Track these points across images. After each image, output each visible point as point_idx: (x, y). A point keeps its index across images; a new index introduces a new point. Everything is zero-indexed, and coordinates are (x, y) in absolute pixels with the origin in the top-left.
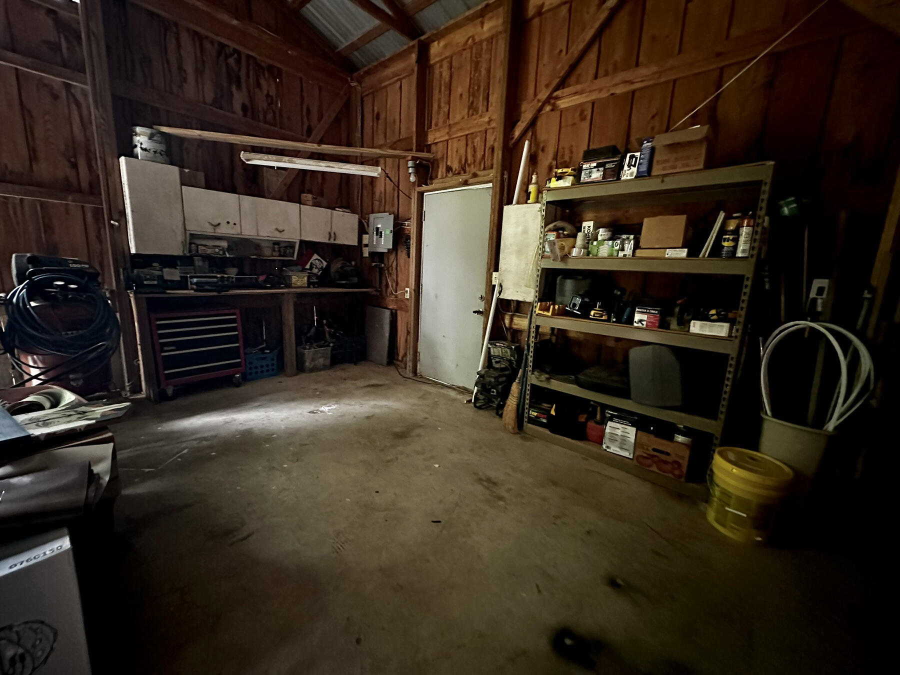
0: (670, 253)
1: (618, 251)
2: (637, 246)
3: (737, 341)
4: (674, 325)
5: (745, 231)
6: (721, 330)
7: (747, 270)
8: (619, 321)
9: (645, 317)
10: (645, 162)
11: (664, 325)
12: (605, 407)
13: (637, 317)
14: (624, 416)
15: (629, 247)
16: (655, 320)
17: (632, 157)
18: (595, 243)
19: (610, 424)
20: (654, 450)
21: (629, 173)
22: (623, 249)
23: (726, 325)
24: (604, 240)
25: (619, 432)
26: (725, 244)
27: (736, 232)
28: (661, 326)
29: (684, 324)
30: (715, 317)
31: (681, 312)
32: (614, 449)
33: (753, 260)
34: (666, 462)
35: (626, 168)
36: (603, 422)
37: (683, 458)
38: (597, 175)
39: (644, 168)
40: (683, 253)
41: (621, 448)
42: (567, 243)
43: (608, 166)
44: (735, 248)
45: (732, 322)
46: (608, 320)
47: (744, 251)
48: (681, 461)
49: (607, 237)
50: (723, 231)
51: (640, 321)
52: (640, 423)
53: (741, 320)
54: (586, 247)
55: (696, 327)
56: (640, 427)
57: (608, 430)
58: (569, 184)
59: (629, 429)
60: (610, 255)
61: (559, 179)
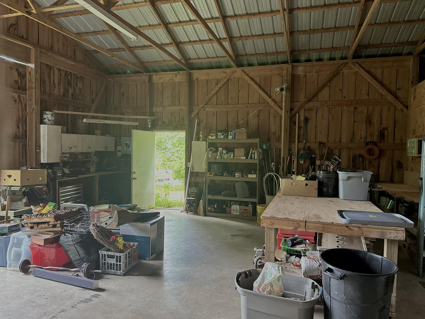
0: (242, 158)
1: (229, 157)
2: (234, 156)
3: (258, 178)
4: (245, 176)
5: (256, 153)
6: (254, 176)
7: (257, 162)
8: (232, 176)
9: (238, 174)
10: (234, 135)
11: (242, 176)
12: (231, 201)
13: (236, 174)
14: (236, 202)
15: (232, 155)
16: (240, 175)
17: (230, 133)
18: (223, 154)
19: (232, 206)
20: (244, 210)
21: (230, 137)
22: (230, 156)
24: (225, 154)
25: (235, 208)
26: (252, 156)
27: (254, 153)
28: (242, 177)
29: (247, 175)
30: (253, 173)
31: (246, 173)
32: (235, 213)
33: (258, 160)
34: (247, 212)
35: (229, 136)
36: (230, 207)
37: (251, 210)
38: (222, 137)
39: (234, 137)
40: (245, 158)
41: (236, 213)
42: (215, 154)
43: (225, 135)
44: (255, 157)
45: (256, 174)
46: (229, 176)
47: (256, 158)
48: (251, 211)
49: (226, 153)
50: (252, 153)
51: (237, 176)
52: (241, 203)
53: (258, 173)
54: (221, 156)
55: (250, 176)
56: (240, 205)
57: (232, 208)
58: (214, 138)
59: (238, 206)
60: (227, 158)
61: (212, 136)
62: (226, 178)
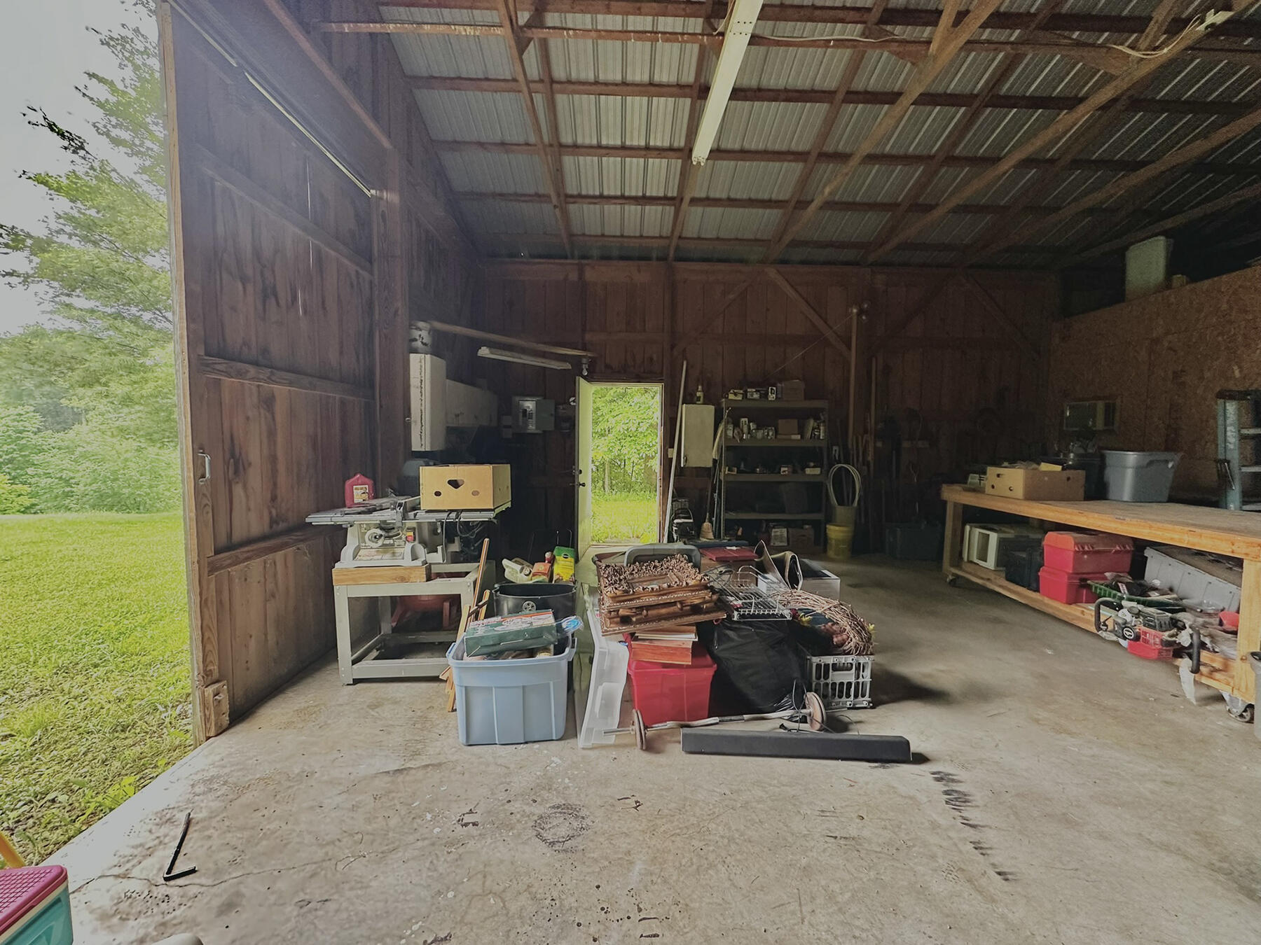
0: (794, 437)
1: (766, 436)
2: (776, 432)
3: (821, 475)
4: (800, 471)
5: (822, 428)
6: (817, 471)
7: (825, 445)
8: (773, 473)
9: (786, 469)
11: (795, 472)
12: (768, 521)
13: (783, 469)
14: (780, 523)
15: (772, 433)
16: (791, 470)
17: (772, 389)
19: (773, 530)
20: (800, 536)
21: (772, 397)
22: (768, 435)
23: (819, 469)
25: (779, 534)
26: (815, 433)
27: (819, 429)
29: (803, 470)
30: (814, 466)
31: (801, 465)
32: (778, 543)
33: (827, 441)
34: (805, 540)
35: (770, 394)
36: (770, 530)
37: (811, 534)
38: (756, 396)
39: (779, 395)
40: (799, 437)
41: (781, 542)
43: (761, 392)
44: (819, 435)
45: (821, 467)
46: (767, 473)
47: (823, 437)
48: (810, 536)
50: (814, 428)
51: (784, 471)
52: (788, 524)
53: (825, 466)
54: (749, 433)
55: (808, 471)
56: (787, 527)
57: (773, 534)
58: (739, 398)
59: (785, 530)
60: (763, 438)
61: (735, 394)
62: (760, 476)
